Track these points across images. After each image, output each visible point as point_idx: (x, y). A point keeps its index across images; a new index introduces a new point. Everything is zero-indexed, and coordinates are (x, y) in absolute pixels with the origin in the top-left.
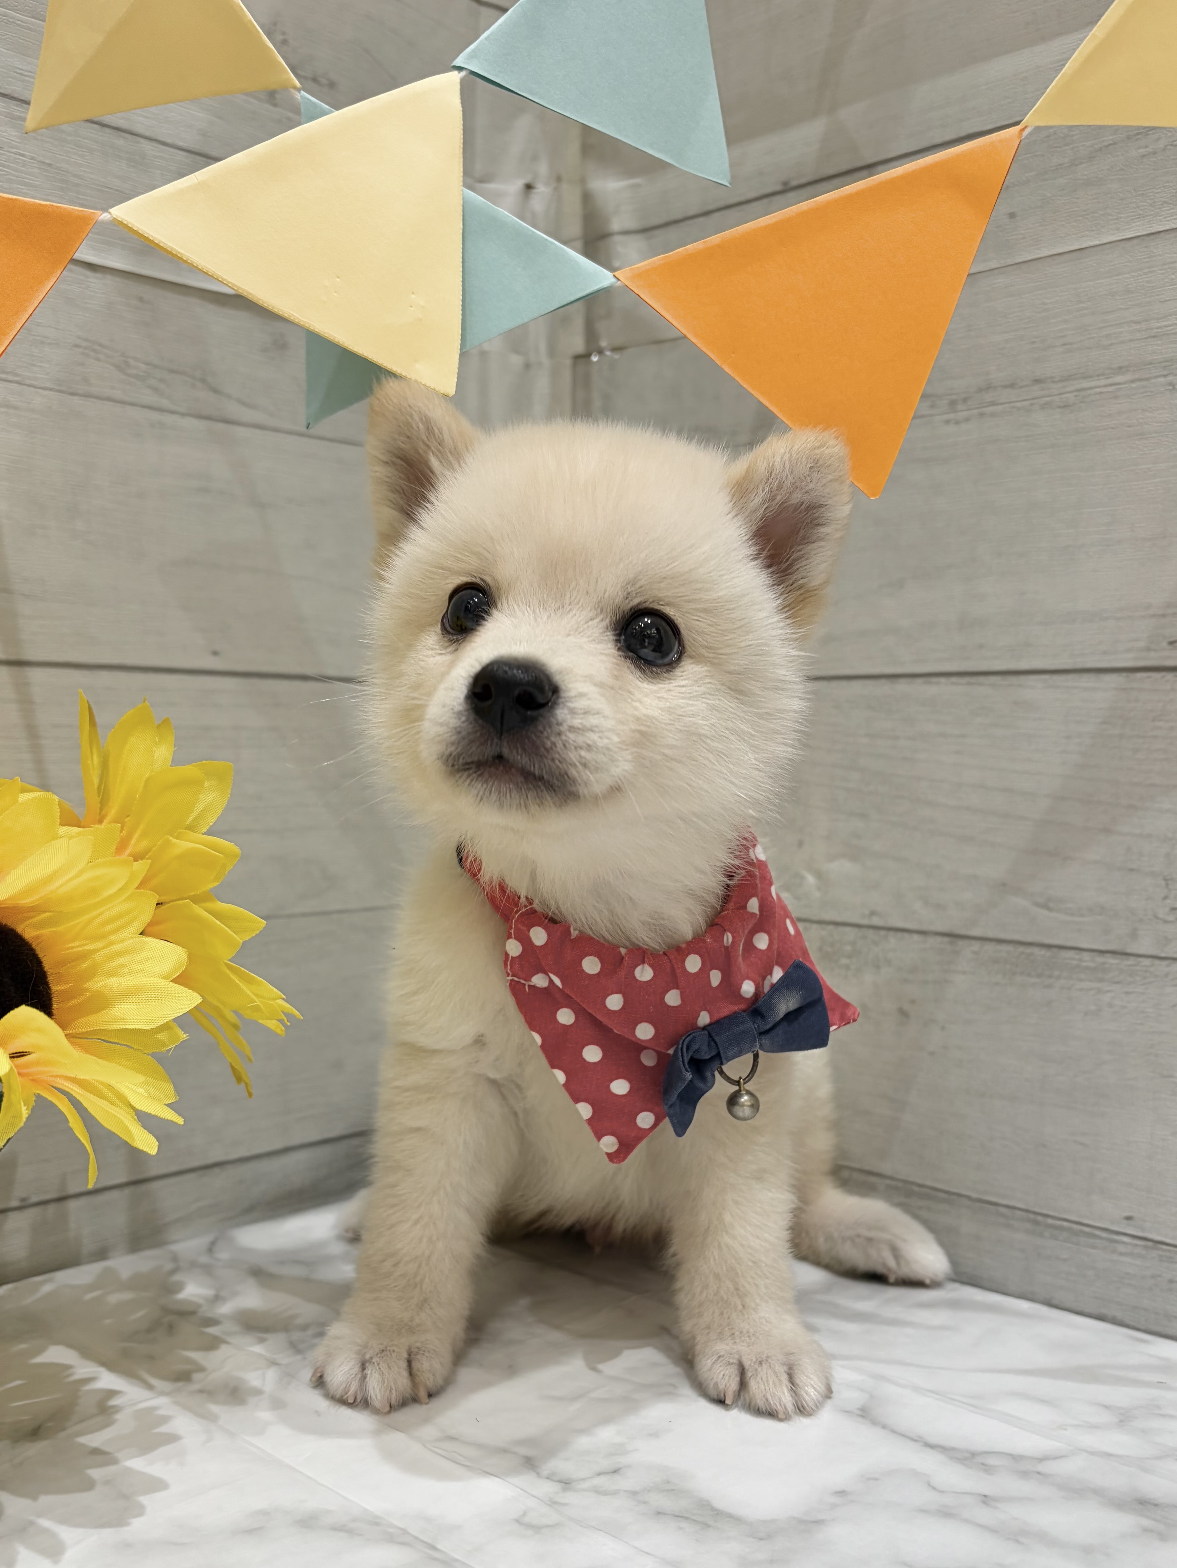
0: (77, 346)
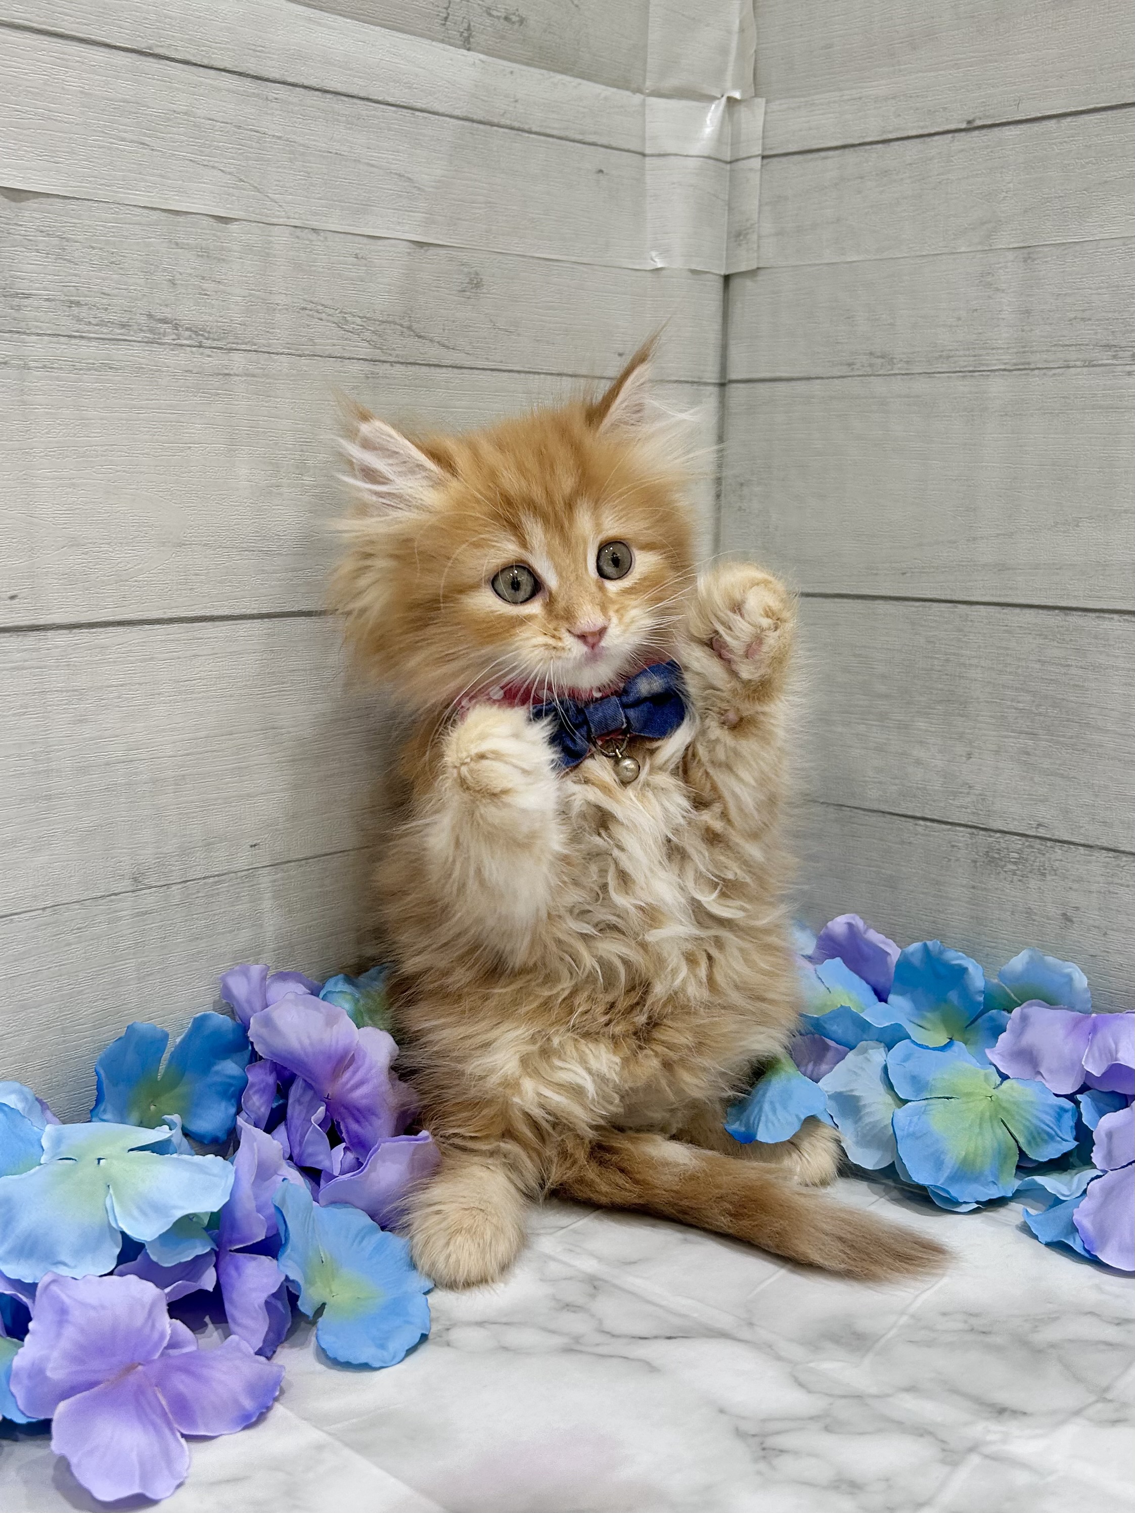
0: (304, 309)
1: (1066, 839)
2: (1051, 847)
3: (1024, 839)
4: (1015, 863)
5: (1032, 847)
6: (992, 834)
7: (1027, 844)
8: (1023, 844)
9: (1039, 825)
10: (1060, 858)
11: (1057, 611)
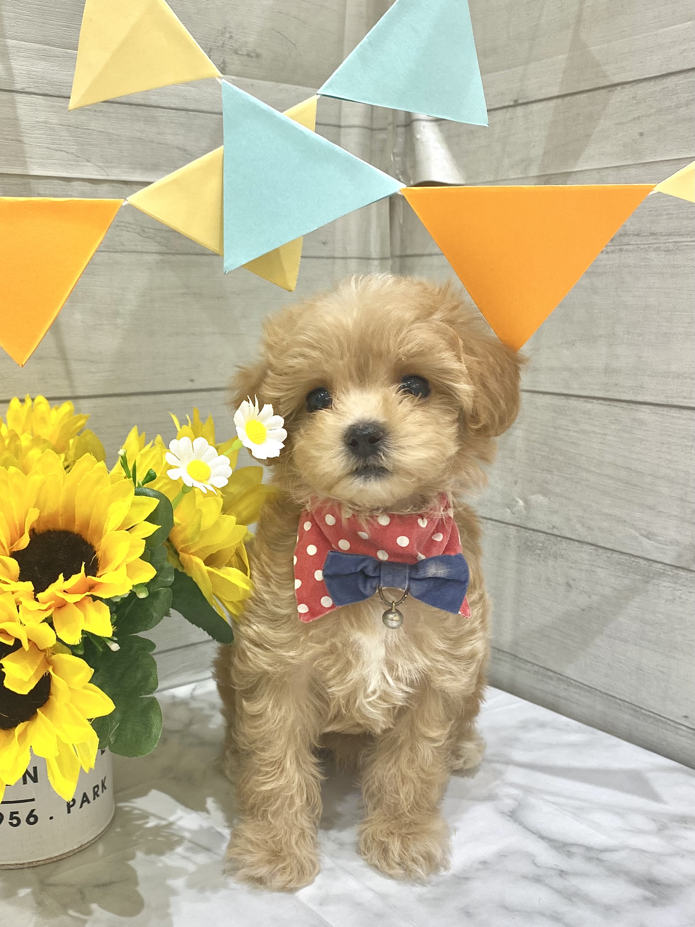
1: (568, 536)
2: (560, 541)
3: (545, 535)
4: (540, 550)
5: (549, 540)
6: (528, 531)
7: (547, 538)
8: (545, 538)
9: (554, 527)
10: (564, 548)
11: (563, 397)
